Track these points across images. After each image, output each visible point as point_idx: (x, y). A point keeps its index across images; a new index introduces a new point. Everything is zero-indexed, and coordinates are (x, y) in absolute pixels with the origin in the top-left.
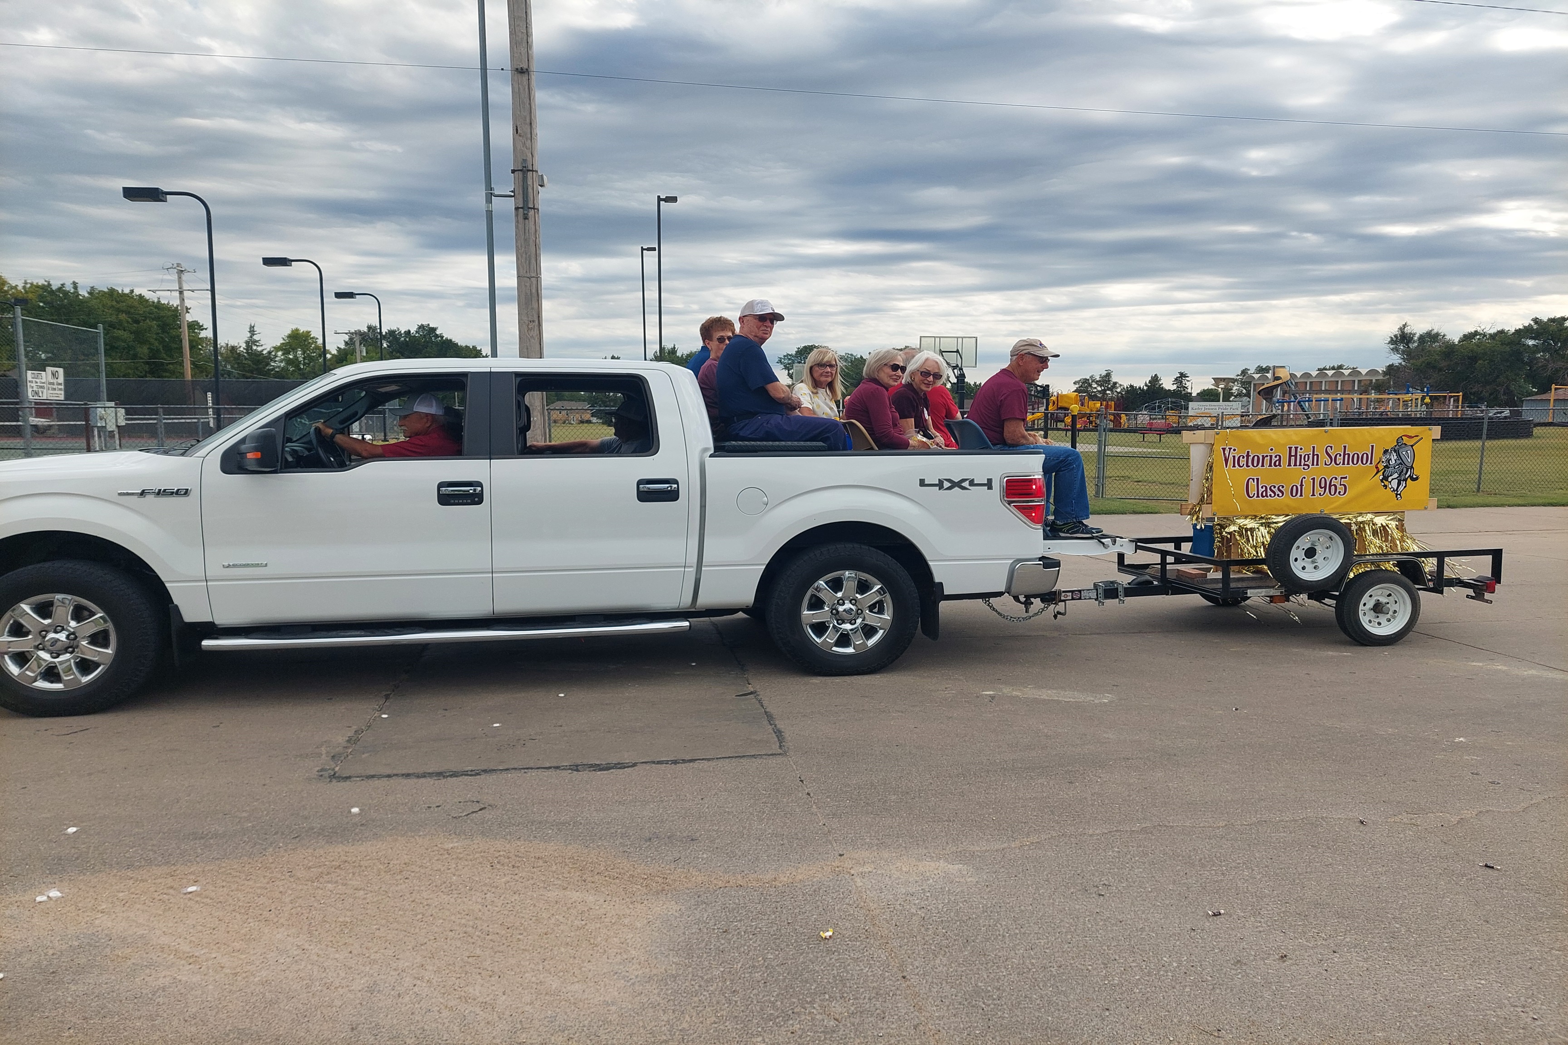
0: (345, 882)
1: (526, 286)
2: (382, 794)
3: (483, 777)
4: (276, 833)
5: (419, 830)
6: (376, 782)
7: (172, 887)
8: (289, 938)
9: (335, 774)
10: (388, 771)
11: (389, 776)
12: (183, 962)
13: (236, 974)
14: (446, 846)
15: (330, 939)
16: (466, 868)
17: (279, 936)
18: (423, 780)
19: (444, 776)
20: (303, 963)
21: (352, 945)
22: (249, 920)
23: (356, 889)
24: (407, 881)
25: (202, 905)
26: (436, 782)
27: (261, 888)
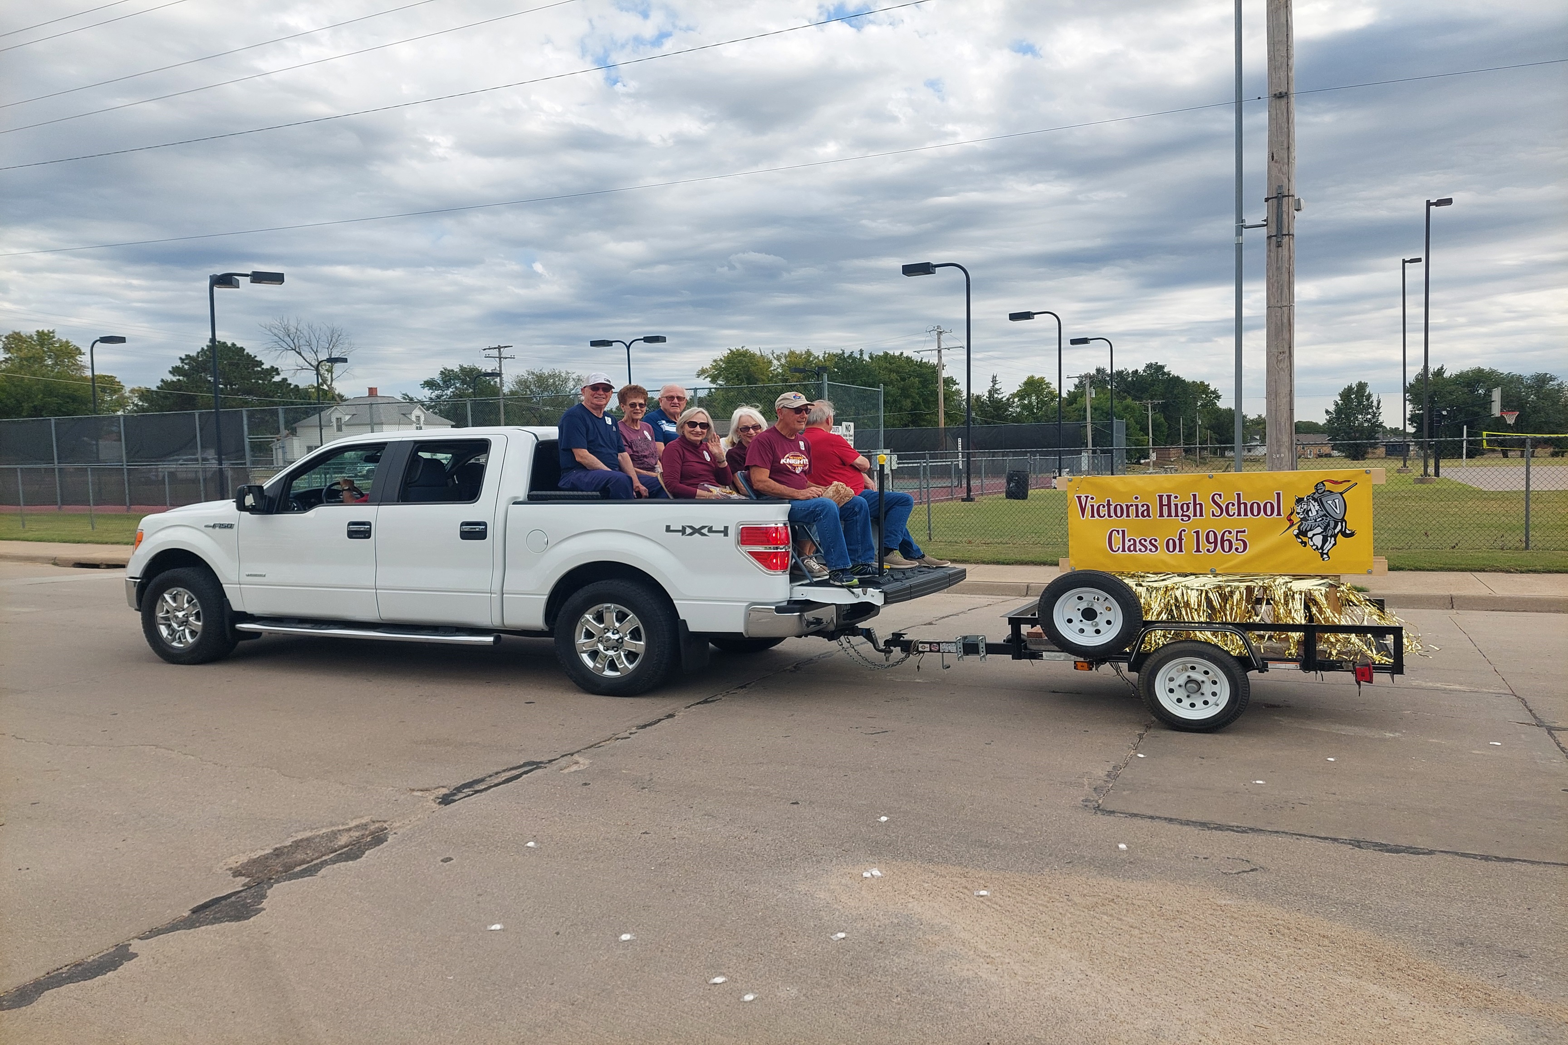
0: (1120, 917)
1: (1276, 316)
2: (1147, 835)
3: (1251, 835)
4: (1050, 855)
5: (1189, 880)
6: (1140, 822)
7: (966, 888)
8: (1072, 960)
9: (1098, 807)
10: (1151, 813)
11: (1152, 818)
12: (981, 960)
13: (1028, 983)
14: (1219, 903)
15: (1110, 970)
16: (1242, 930)
17: (1063, 956)
18: (1186, 828)
19: (1208, 827)
20: (1087, 988)
21: (1133, 982)
22: (1035, 934)
23: (1132, 927)
24: (1181, 929)
25: (993, 910)
26: (1201, 832)
27: (1041, 905)
